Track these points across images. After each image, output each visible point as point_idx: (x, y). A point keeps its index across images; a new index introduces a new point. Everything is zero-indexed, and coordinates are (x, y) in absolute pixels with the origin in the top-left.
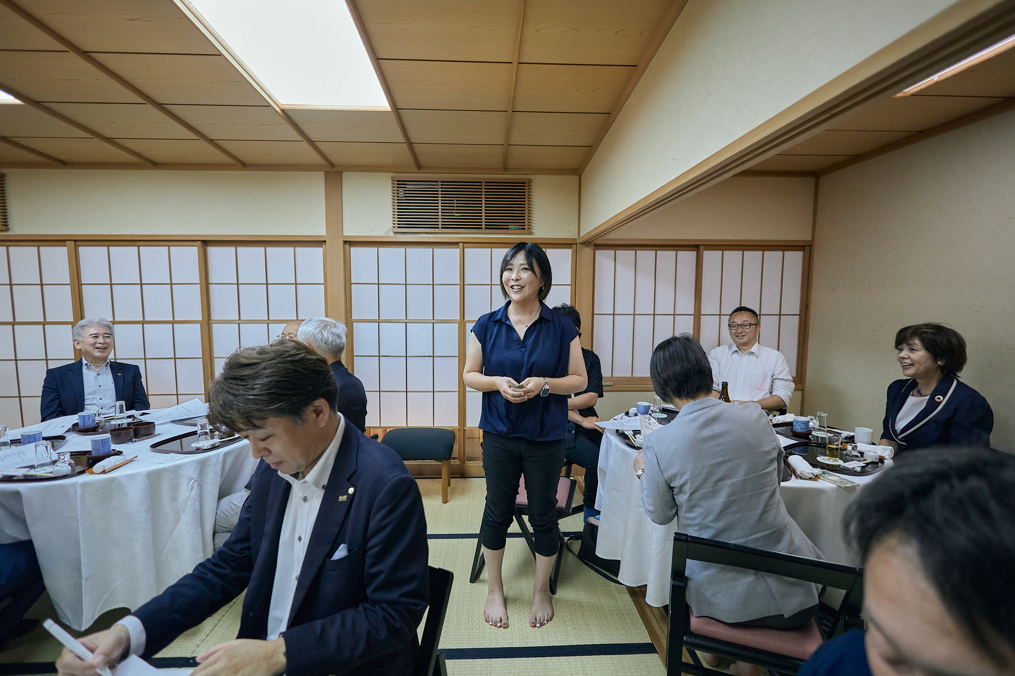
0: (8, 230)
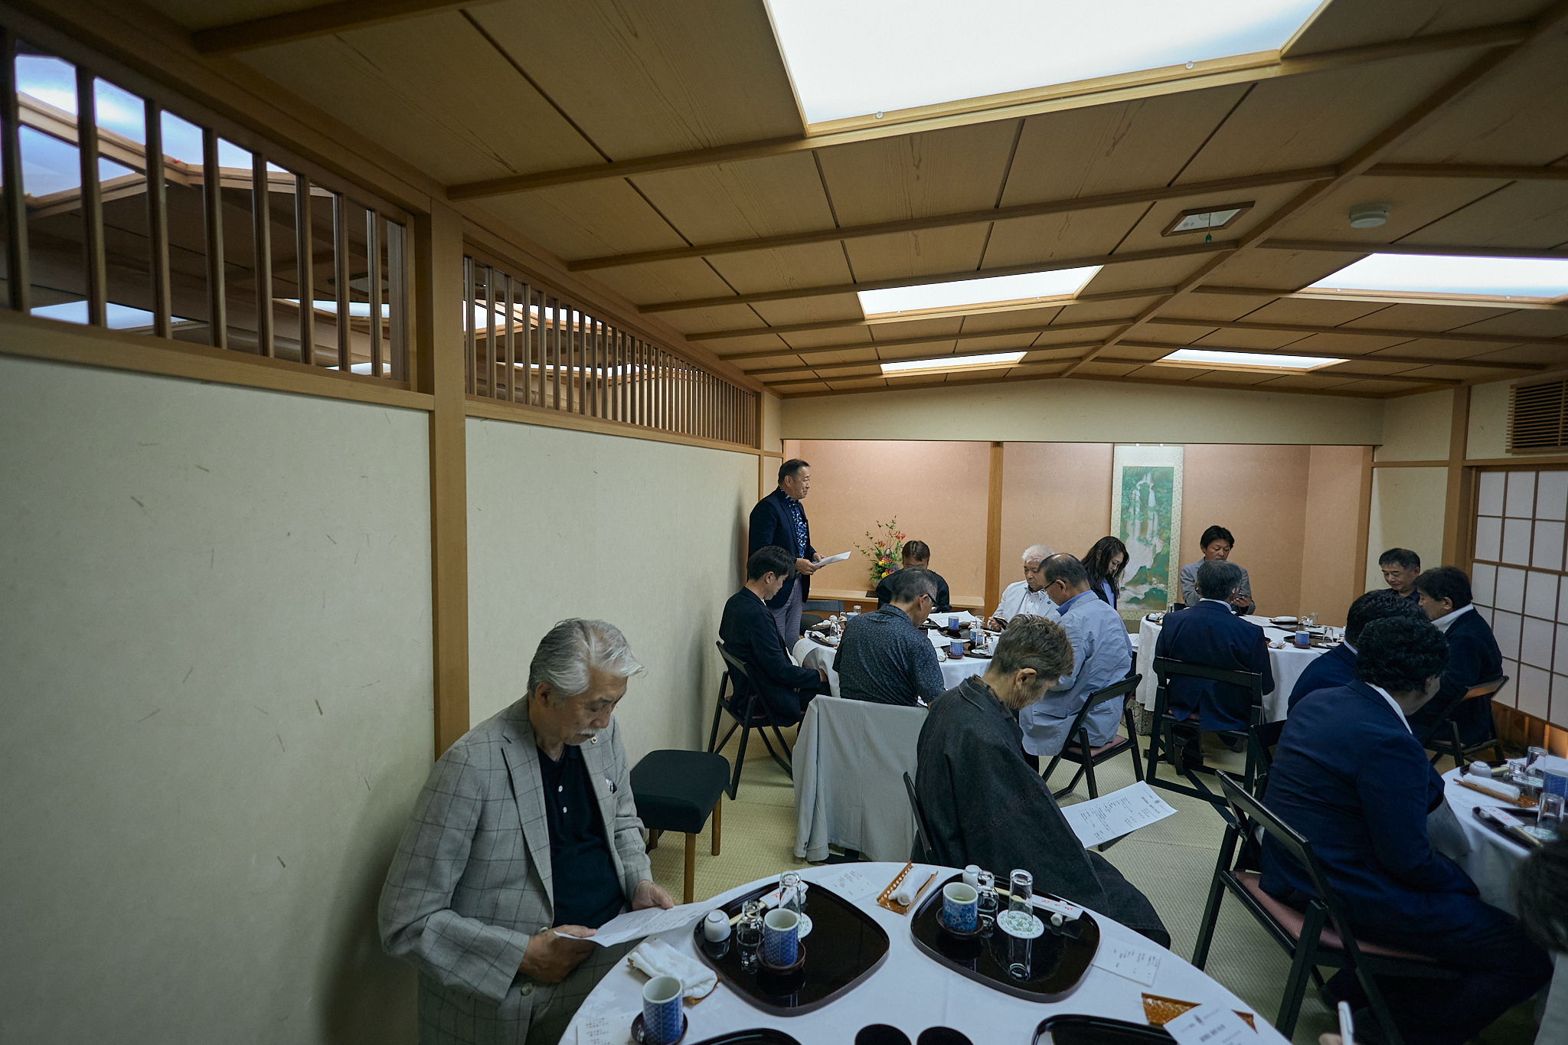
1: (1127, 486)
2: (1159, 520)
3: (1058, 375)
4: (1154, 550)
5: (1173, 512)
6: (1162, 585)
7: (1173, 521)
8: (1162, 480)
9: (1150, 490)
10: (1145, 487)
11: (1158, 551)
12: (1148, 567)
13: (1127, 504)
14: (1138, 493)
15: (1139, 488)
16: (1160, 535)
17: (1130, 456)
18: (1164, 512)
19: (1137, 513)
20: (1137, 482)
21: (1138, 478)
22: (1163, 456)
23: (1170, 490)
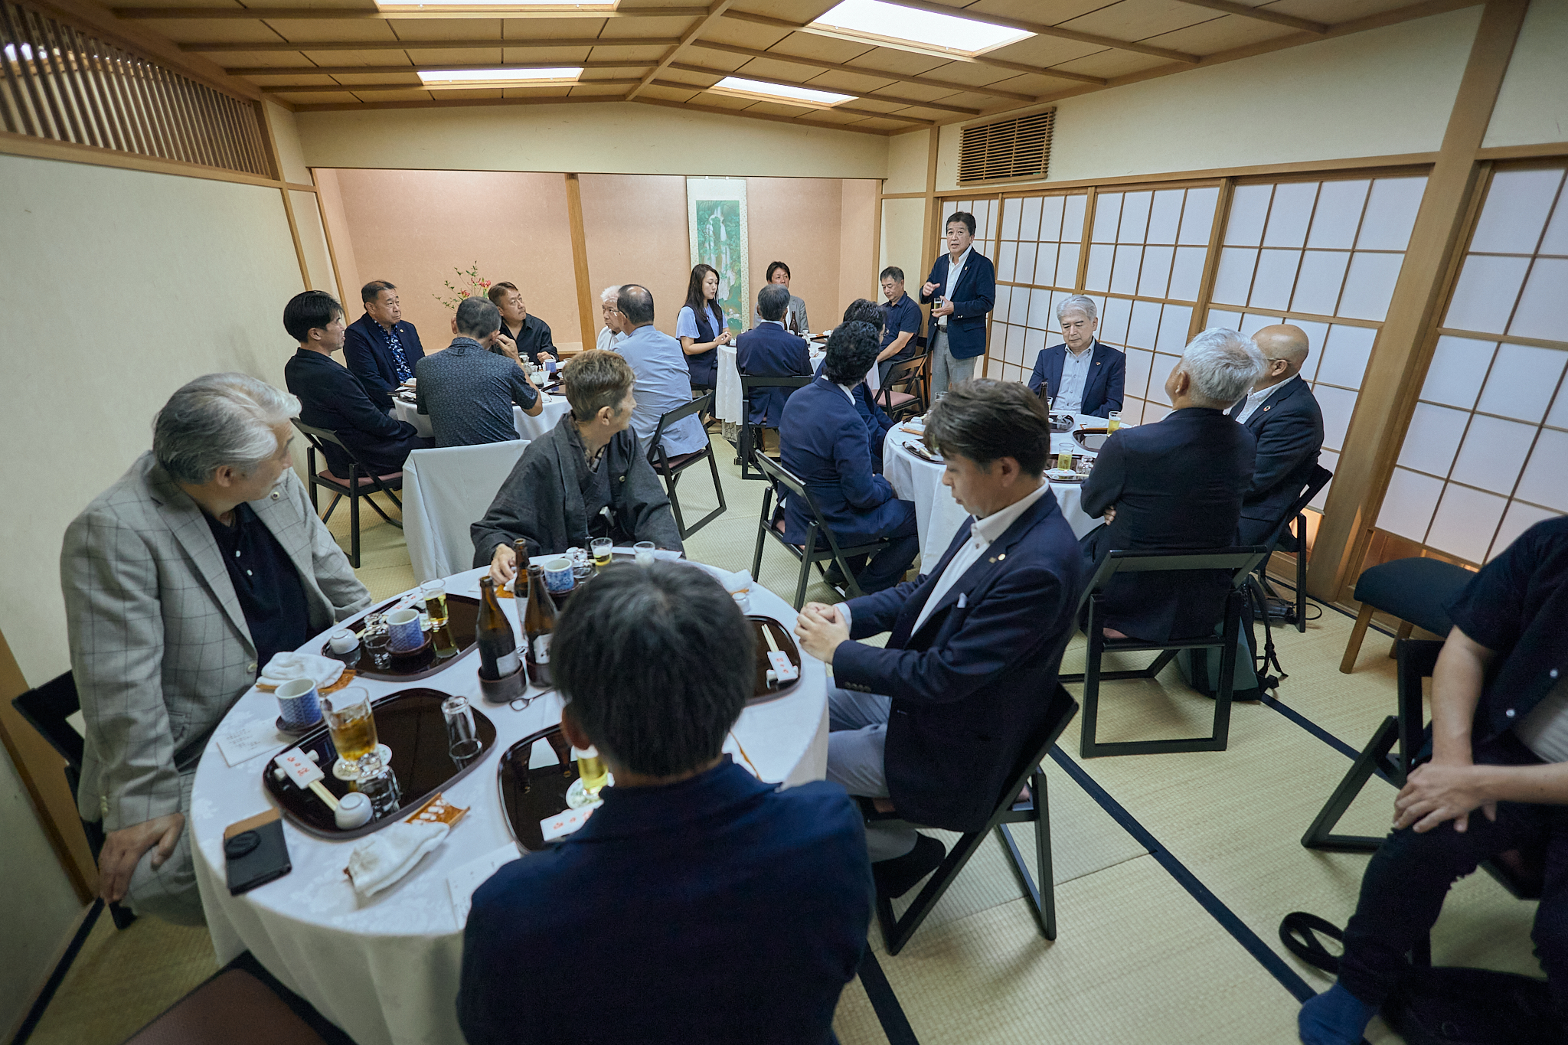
0: (1045, 178)
1: (702, 221)
2: (731, 251)
3: (622, 97)
4: (729, 283)
5: (741, 245)
6: (738, 315)
7: (742, 255)
8: (731, 213)
9: (721, 224)
10: (716, 220)
11: (732, 283)
12: (725, 299)
13: (702, 239)
14: (711, 228)
15: (711, 222)
16: (732, 268)
17: (703, 190)
18: (734, 245)
19: (711, 247)
20: (709, 216)
21: (710, 212)
22: (729, 190)
23: (738, 224)
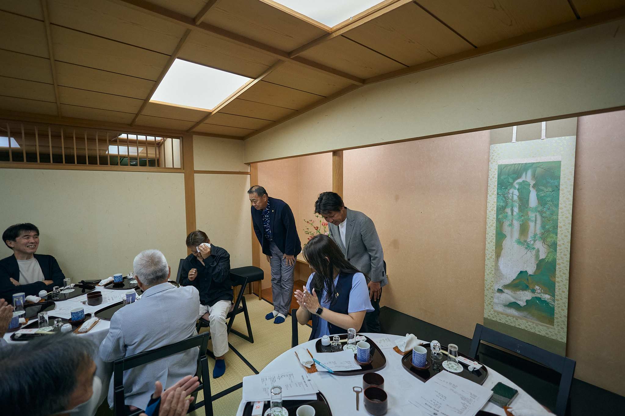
1: (504, 185)
2: (543, 222)
4: (537, 255)
5: (560, 214)
6: (548, 297)
7: (559, 225)
8: (546, 177)
9: (531, 189)
10: (524, 186)
11: (542, 256)
12: (530, 272)
13: (502, 204)
14: (516, 193)
15: (517, 187)
16: (544, 239)
18: (548, 213)
19: (515, 213)
20: (515, 179)
21: (515, 176)
22: (547, 150)
23: (557, 189)
